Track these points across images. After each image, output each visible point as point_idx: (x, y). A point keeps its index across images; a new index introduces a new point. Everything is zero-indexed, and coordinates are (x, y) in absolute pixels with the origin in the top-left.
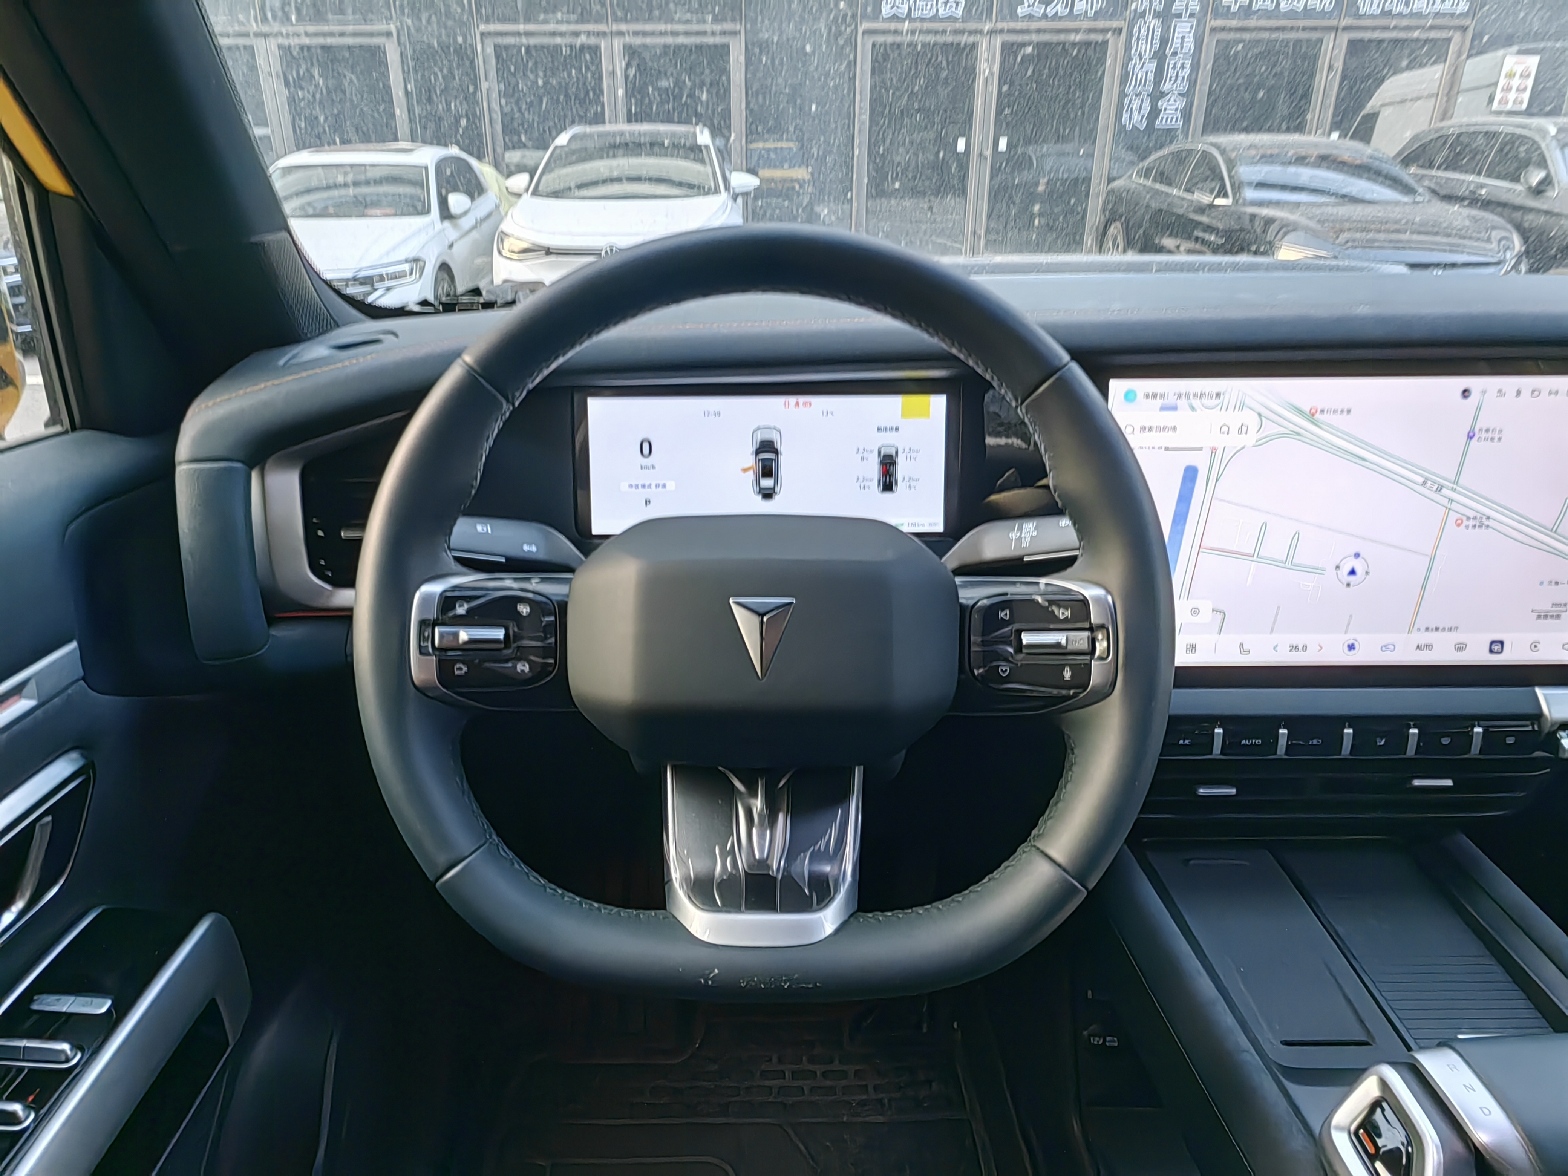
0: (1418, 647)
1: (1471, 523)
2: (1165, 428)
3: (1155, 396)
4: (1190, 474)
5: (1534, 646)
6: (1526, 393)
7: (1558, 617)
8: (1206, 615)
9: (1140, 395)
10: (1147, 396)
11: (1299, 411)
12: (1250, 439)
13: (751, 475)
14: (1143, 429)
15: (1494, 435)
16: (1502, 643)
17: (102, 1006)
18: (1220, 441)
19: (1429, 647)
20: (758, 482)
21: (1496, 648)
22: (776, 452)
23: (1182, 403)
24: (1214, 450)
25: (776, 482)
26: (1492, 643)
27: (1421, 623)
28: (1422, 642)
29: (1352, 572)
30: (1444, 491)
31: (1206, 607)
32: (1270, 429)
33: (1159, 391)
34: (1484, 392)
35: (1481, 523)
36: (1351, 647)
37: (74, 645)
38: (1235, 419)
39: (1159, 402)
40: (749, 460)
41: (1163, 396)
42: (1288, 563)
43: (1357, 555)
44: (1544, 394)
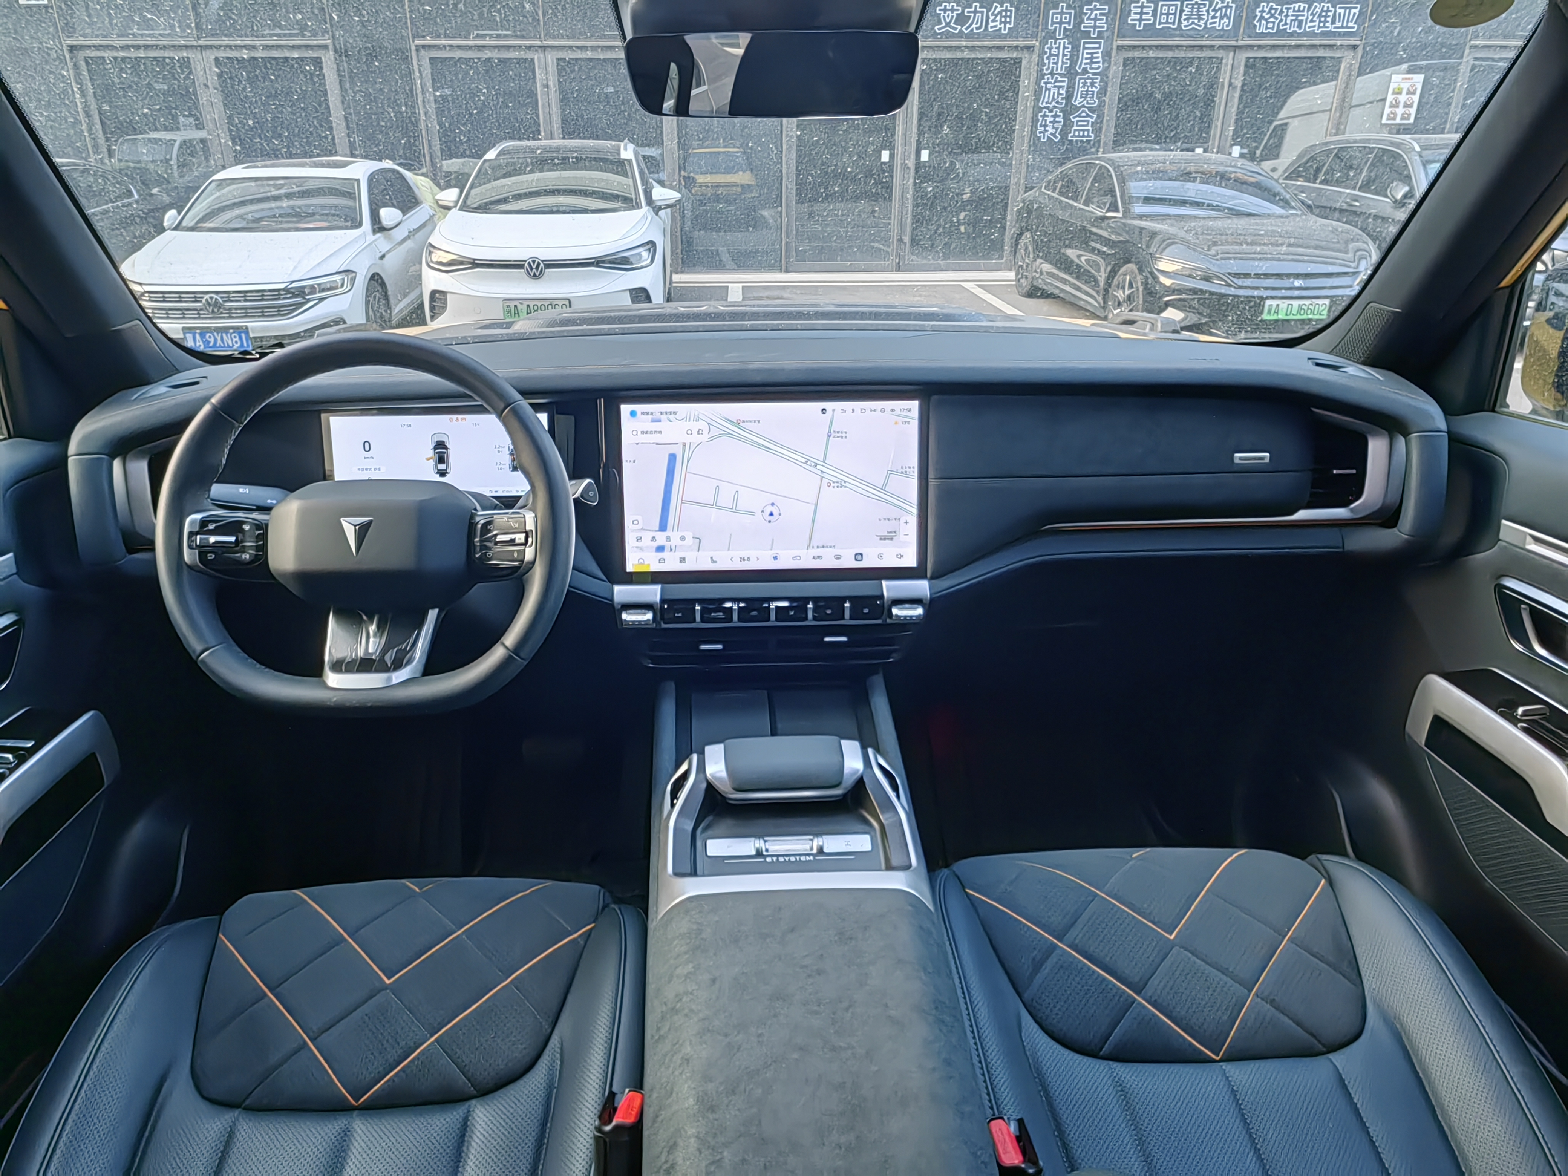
0: (814, 558)
1: (836, 484)
2: (655, 432)
3: (647, 413)
4: (672, 458)
5: (880, 556)
6: (858, 410)
7: (892, 539)
8: (689, 541)
9: (639, 414)
10: (643, 413)
11: (731, 422)
12: (705, 437)
13: (432, 462)
14: (642, 433)
15: (842, 434)
16: (861, 554)
17: (30, 744)
18: (688, 439)
19: (819, 557)
20: (436, 467)
21: (859, 558)
22: (446, 448)
23: (664, 417)
24: (684, 445)
25: (447, 466)
26: (856, 554)
27: (814, 543)
28: (816, 556)
29: (771, 514)
30: (818, 467)
31: (689, 536)
32: (714, 432)
33: (650, 411)
34: (834, 410)
35: (841, 485)
36: (775, 558)
37: (11, 555)
38: (695, 426)
39: (650, 417)
40: (431, 453)
41: (652, 414)
42: (734, 509)
43: (773, 504)
44: (868, 411)
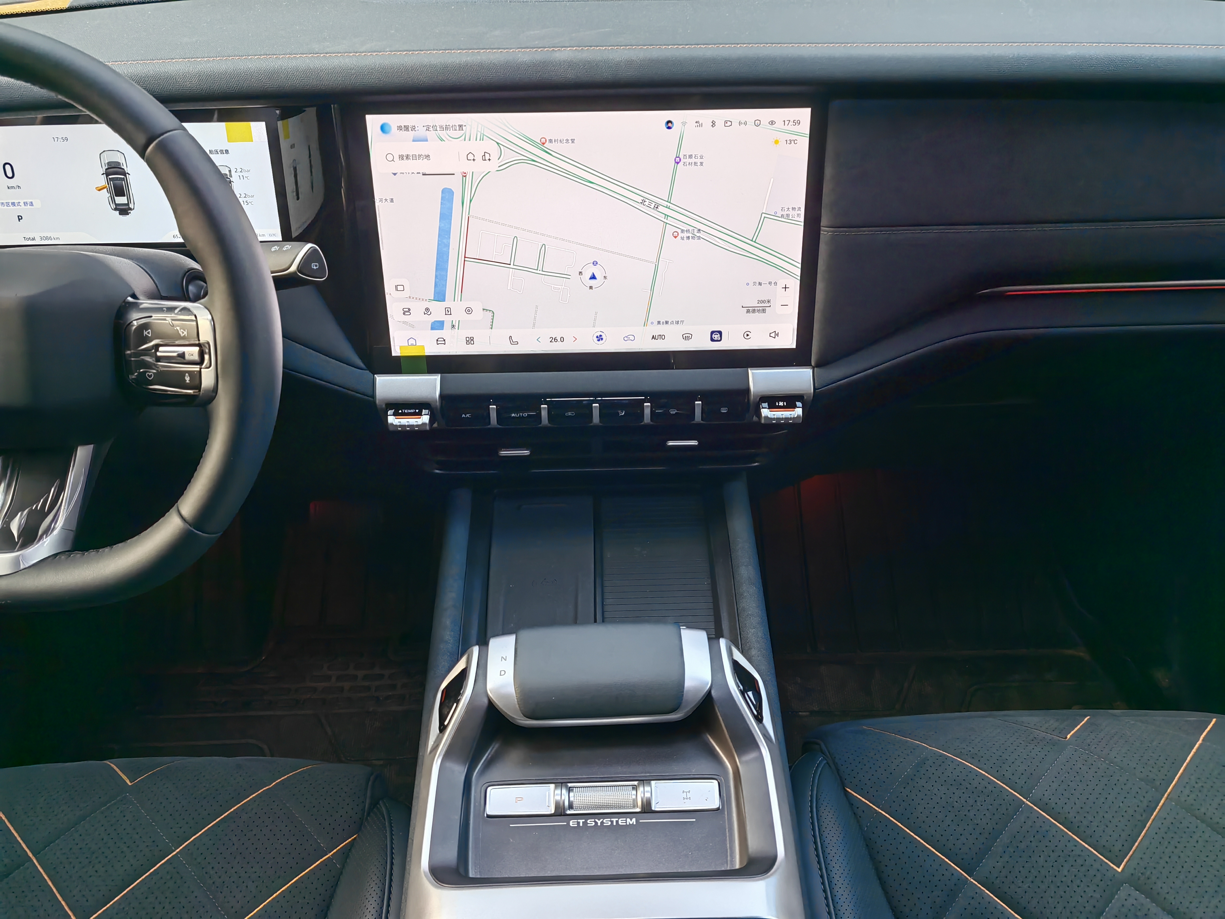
0: (653, 337)
1: (686, 235)
2: (420, 156)
3: (407, 128)
4: (447, 195)
5: (747, 335)
6: (720, 123)
7: (764, 311)
8: (478, 314)
9: (394, 129)
10: (400, 128)
11: (532, 142)
12: (493, 165)
13: (105, 194)
14: (401, 157)
15: (697, 161)
16: (720, 333)
18: (469, 167)
19: (662, 337)
20: (114, 201)
21: (716, 337)
22: (124, 174)
23: (431, 135)
24: (464, 176)
25: (129, 199)
26: (712, 333)
27: (653, 318)
28: (656, 334)
29: (593, 277)
30: (660, 209)
31: (477, 307)
32: (509, 156)
33: (410, 124)
34: (684, 124)
35: (694, 235)
36: (600, 338)
38: (478, 147)
39: (411, 134)
40: (102, 181)
41: (413, 128)
42: (540, 270)
43: (595, 263)
44: (735, 124)
